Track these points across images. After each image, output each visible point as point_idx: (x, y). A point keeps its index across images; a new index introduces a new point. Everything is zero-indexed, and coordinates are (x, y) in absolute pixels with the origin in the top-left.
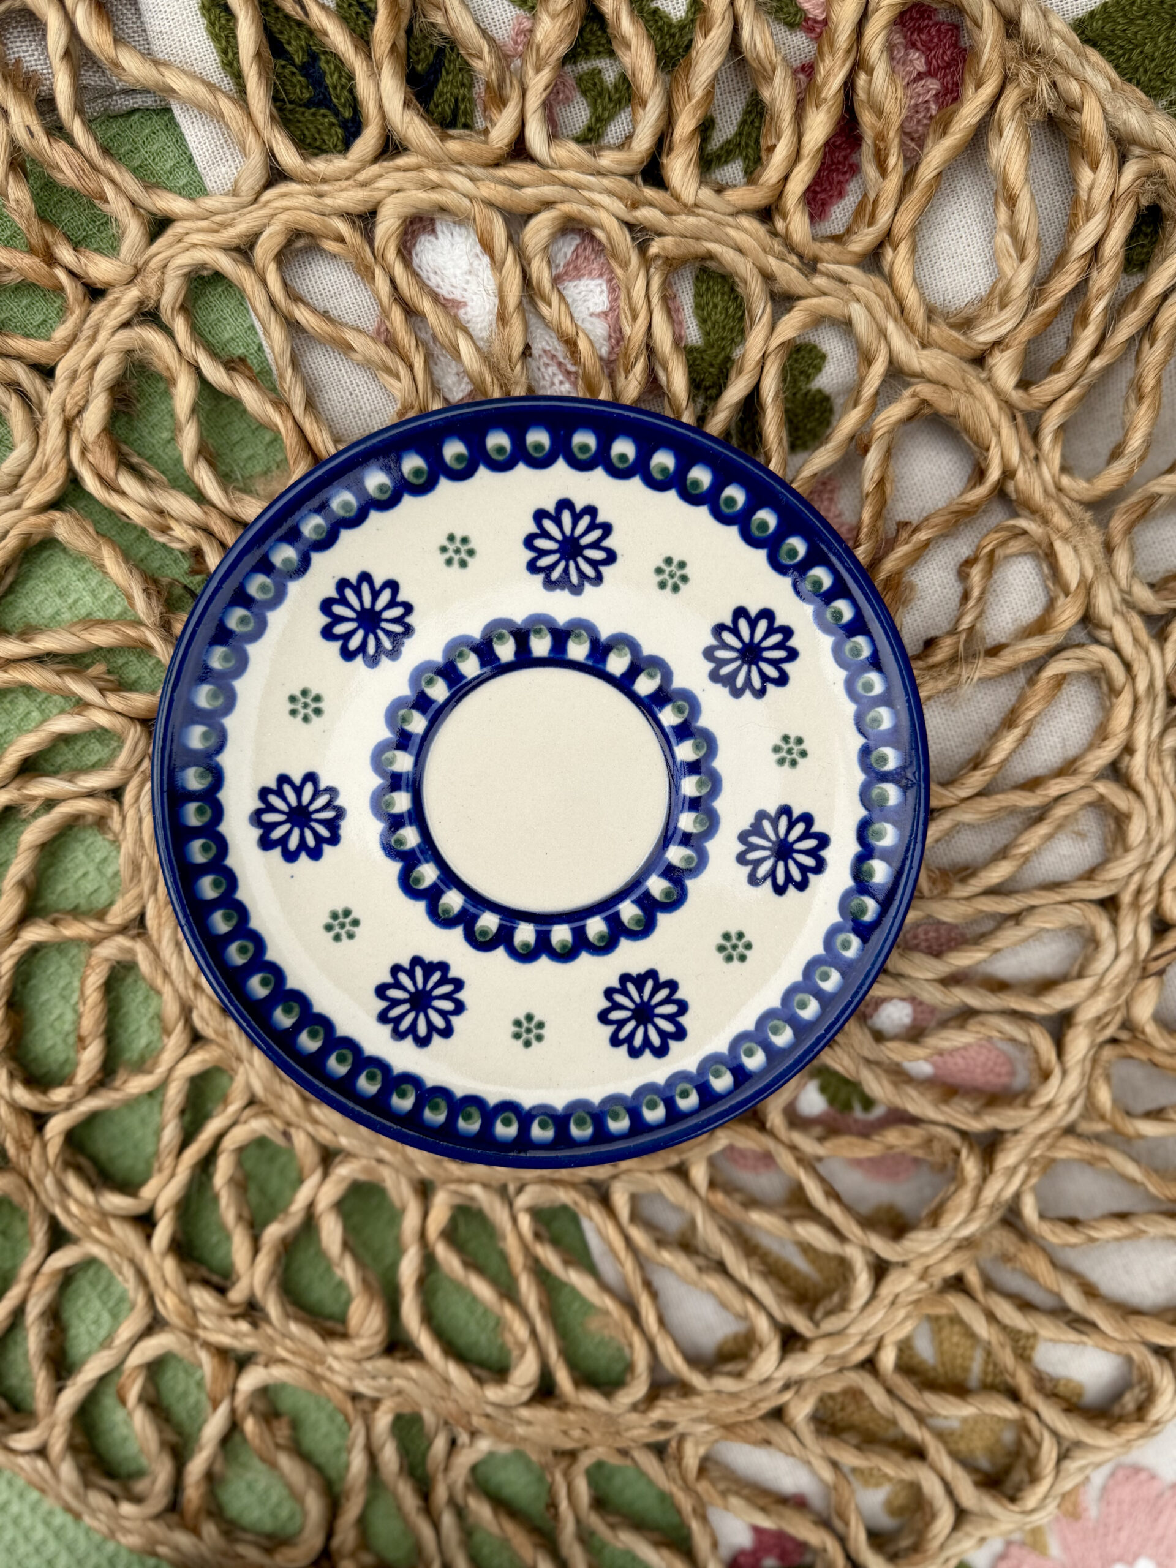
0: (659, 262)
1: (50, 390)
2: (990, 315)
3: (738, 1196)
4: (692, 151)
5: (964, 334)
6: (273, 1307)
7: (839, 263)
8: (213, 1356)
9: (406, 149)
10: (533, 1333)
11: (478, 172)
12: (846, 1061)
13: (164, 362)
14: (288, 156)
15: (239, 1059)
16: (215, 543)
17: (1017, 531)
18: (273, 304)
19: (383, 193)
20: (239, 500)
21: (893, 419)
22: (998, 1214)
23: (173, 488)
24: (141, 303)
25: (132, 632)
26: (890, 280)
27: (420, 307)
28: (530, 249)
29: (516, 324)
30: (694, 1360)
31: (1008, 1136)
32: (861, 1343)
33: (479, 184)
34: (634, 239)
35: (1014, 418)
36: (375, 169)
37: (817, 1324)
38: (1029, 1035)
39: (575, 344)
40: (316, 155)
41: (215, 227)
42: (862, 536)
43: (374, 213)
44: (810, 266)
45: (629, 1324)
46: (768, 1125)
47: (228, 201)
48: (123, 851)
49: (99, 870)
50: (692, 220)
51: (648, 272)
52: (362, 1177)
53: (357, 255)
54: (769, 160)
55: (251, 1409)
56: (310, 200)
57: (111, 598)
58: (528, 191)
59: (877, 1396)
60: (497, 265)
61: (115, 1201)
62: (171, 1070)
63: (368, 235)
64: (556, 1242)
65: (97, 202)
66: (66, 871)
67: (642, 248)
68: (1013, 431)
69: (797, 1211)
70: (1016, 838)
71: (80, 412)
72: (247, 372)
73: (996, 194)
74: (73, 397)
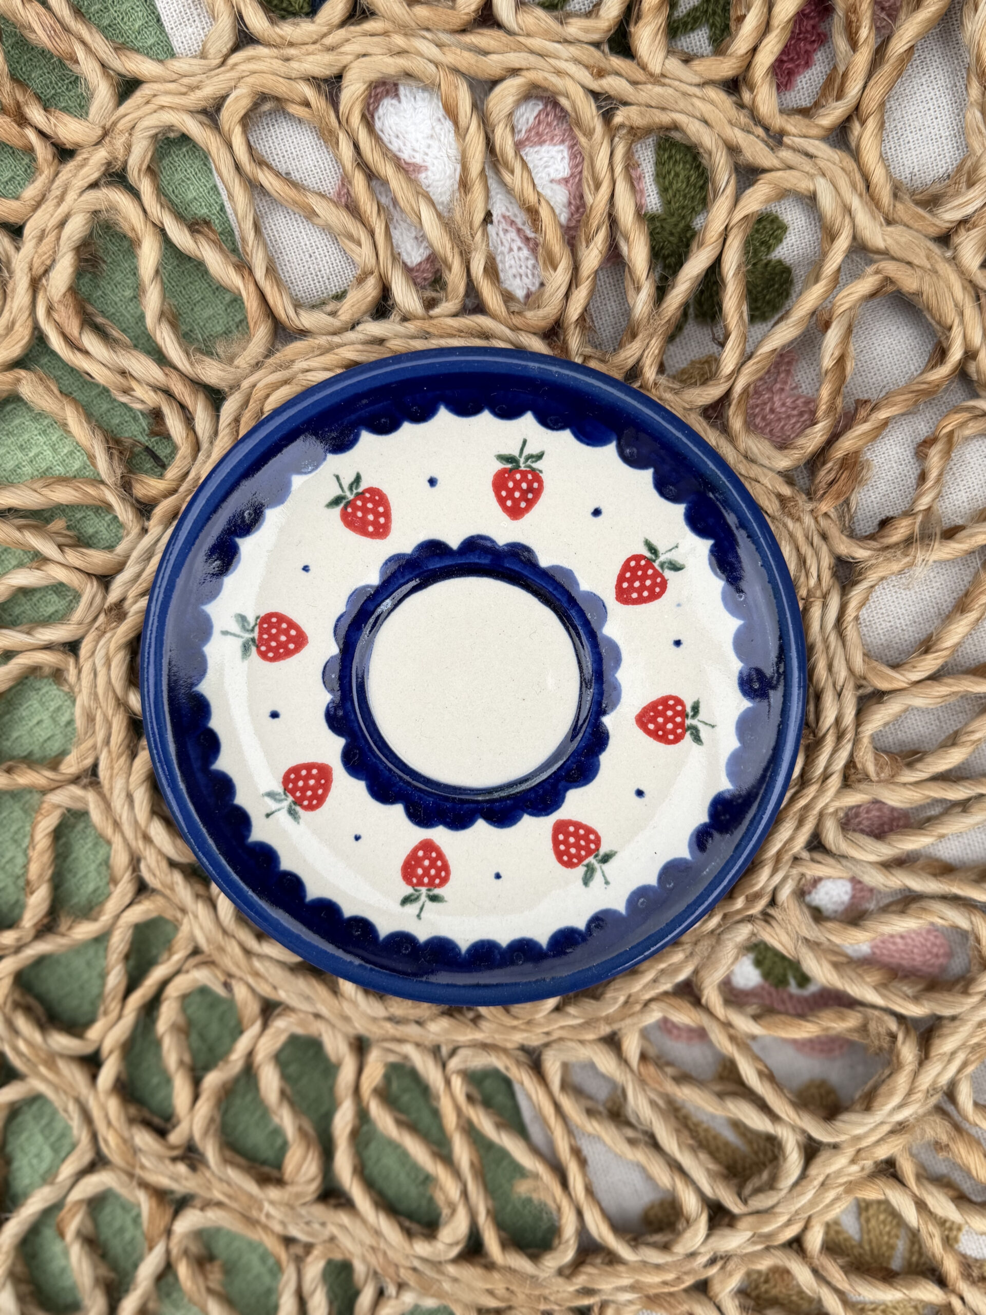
0: (624, 131)
1: (18, 249)
2: (958, 194)
3: (670, 1070)
4: (661, 20)
5: (930, 211)
6: (211, 1151)
7: (805, 137)
8: (151, 1197)
9: (373, 14)
10: (465, 1193)
11: (445, 38)
12: (785, 938)
13: (130, 222)
14: (257, 20)
15: (184, 911)
16: (174, 404)
17: (977, 413)
18: (238, 167)
19: (350, 58)
20: (200, 362)
21: (855, 297)
22: (933, 1101)
23: (136, 347)
24: (109, 164)
25: (91, 490)
26: (855, 155)
27: (383, 173)
28: (494, 116)
29: (477, 190)
30: (619, 1227)
31: (945, 1022)
32: (789, 1223)
33: (446, 49)
34: (599, 108)
35: (978, 298)
36: (342, 33)
37: (745, 1202)
38: (971, 922)
39: (537, 212)
40: (283, 18)
41: (184, 90)
42: (820, 413)
43: (339, 77)
44: (776, 139)
45: (557, 1190)
46: (703, 1001)
47: (196, 65)
48: (78, 702)
49: (53, 719)
50: (658, 89)
51: (612, 141)
52: (299, 1031)
53: (321, 118)
54: (738, 30)
55: (186, 1252)
56: (277, 64)
57: (71, 453)
58: (494, 57)
59: (803, 1275)
60: (460, 132)
61: (61, 1041)
62: (117, 917)
63: (334, 101)
64: (487, 1103)
65: (67, 62)
66: (21, 719)
67: (607, 116)
68: (977, 311)
69: (731, 1087)
70: (966, 724)
71: (46, 272)
72: (211, 235)
73: (968, 70)
74: (40, 256)
